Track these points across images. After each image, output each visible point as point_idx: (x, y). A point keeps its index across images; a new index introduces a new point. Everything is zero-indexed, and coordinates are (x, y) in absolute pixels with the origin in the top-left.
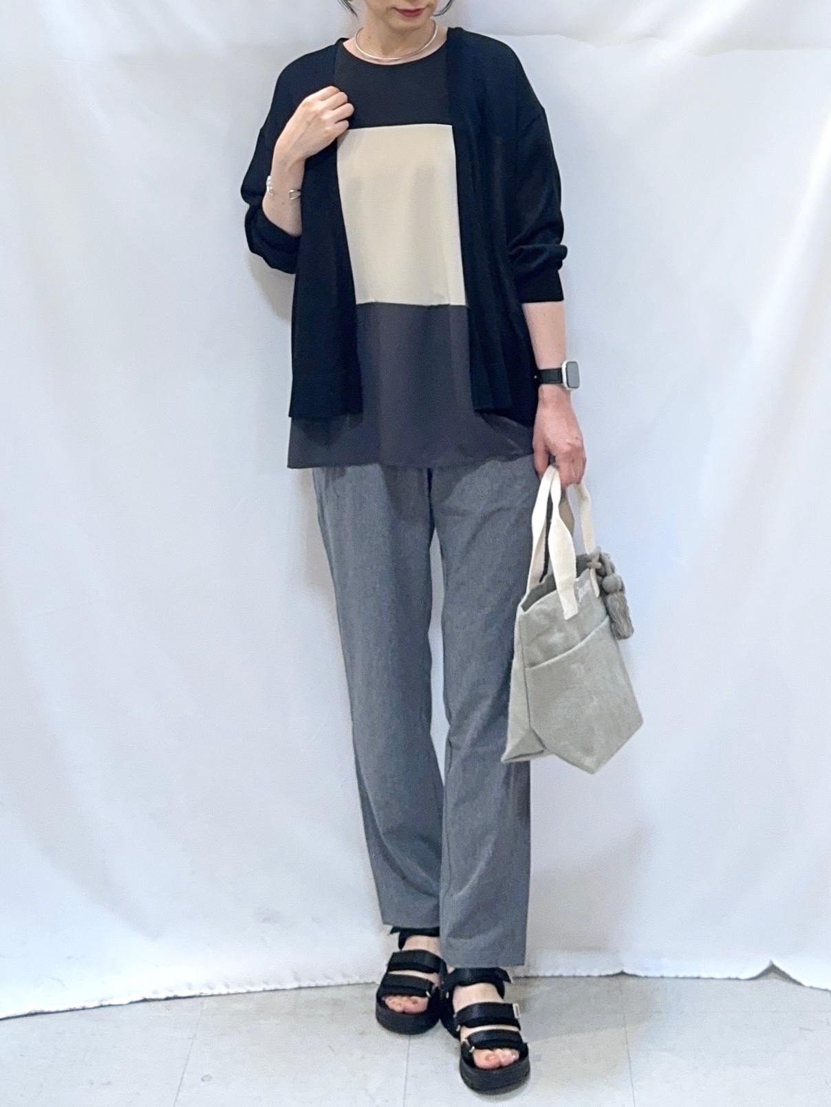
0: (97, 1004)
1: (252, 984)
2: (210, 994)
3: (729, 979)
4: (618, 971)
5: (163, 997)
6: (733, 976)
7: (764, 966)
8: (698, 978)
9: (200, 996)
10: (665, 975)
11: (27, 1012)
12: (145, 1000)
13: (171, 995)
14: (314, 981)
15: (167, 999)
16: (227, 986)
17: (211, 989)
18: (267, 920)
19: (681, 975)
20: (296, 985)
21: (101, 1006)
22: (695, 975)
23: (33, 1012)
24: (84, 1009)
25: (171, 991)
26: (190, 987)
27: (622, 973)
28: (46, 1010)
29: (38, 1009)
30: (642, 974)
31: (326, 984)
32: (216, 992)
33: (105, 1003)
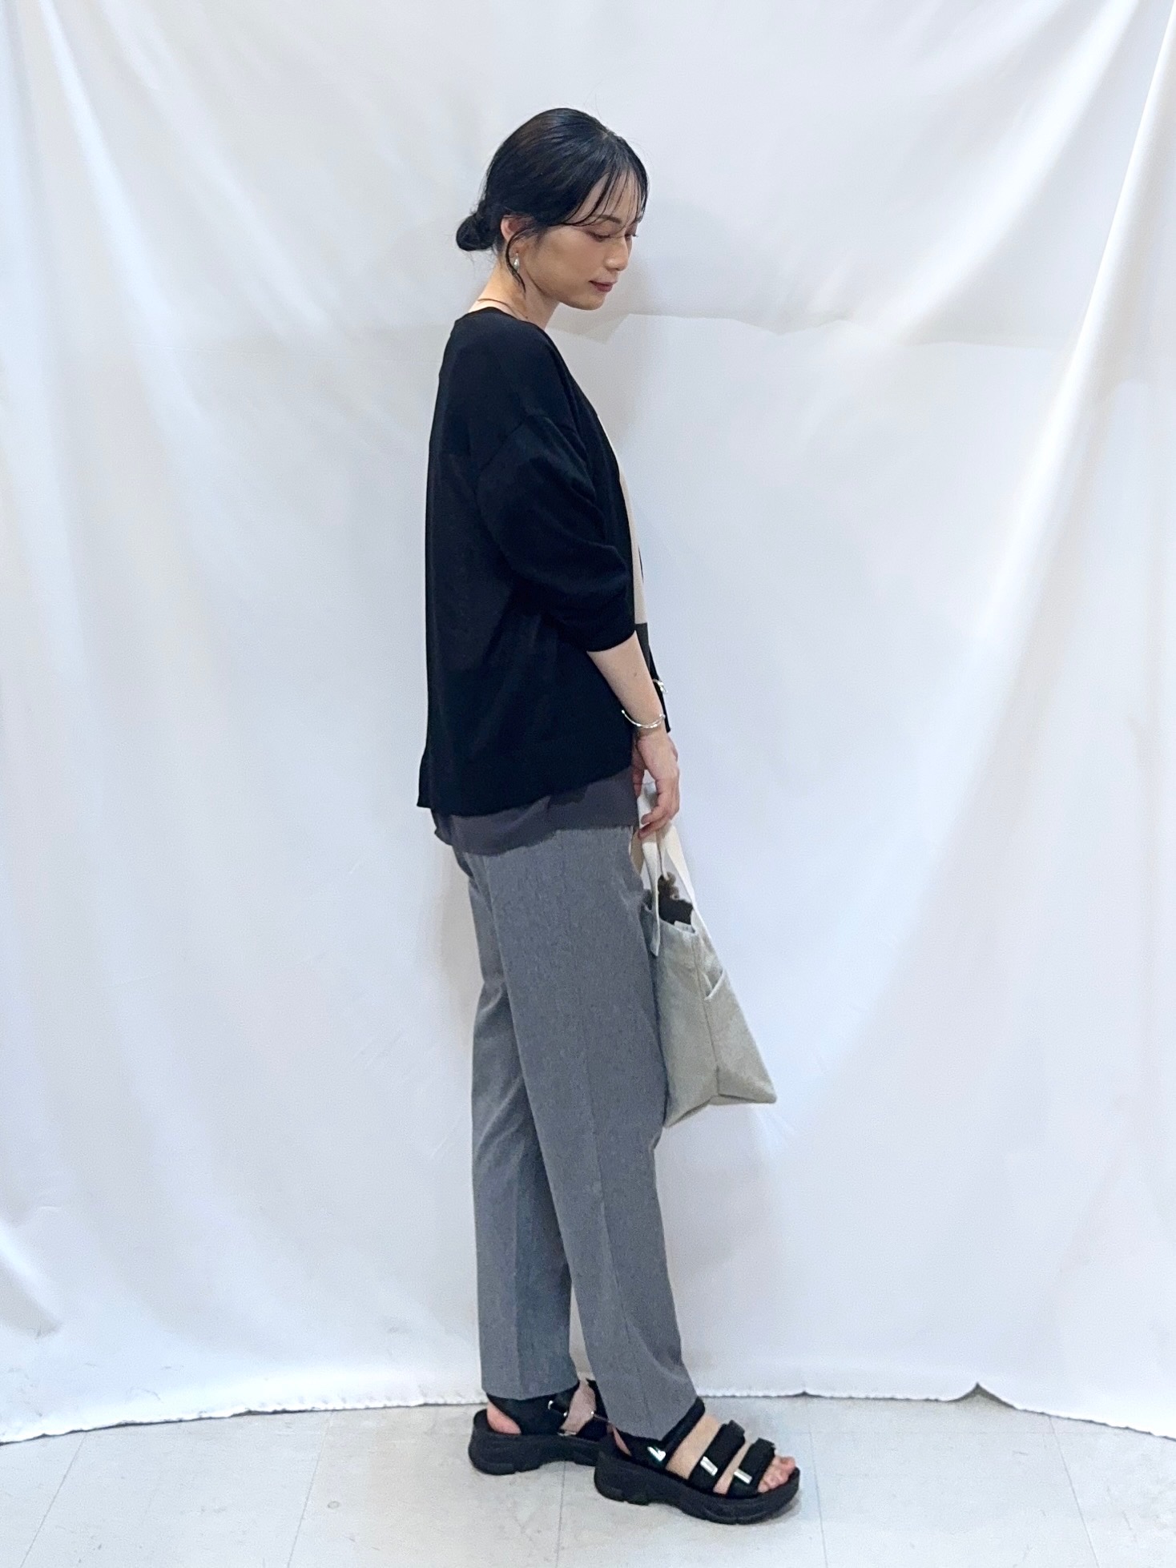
0: (195, 1416)
1: (372, 1399)
2: (323, 1409)
3: (927, 1400)
4: (800, 1391)
5: (270, 1410)
6: (932, 1397)
7: (970, 1388)
8: (892, 1399)
9: (311, 1411)
10: (854, 1395)
11: (115, 1422)
12: (250, 1413)
13: (279, 1408)
14: (443, 1397)
15: (275, 1412)
16: (344, 1400)
17: (326, 1402)
18: (393, 1330)
19: (872, 1396)
20: (421, 1402)
21: (201, 1419)
22: (888, 1395)
23: (123, 1422)
24: (181, 1421)
25: (279, 1404)
26: (302, 1401)
27: (804, 1394)
28: (138, 1421)
29: (129, 1419)
30: (828, 1394)
31: (455, 1402)
32: (330, 1407)
33: (204, 1416)
